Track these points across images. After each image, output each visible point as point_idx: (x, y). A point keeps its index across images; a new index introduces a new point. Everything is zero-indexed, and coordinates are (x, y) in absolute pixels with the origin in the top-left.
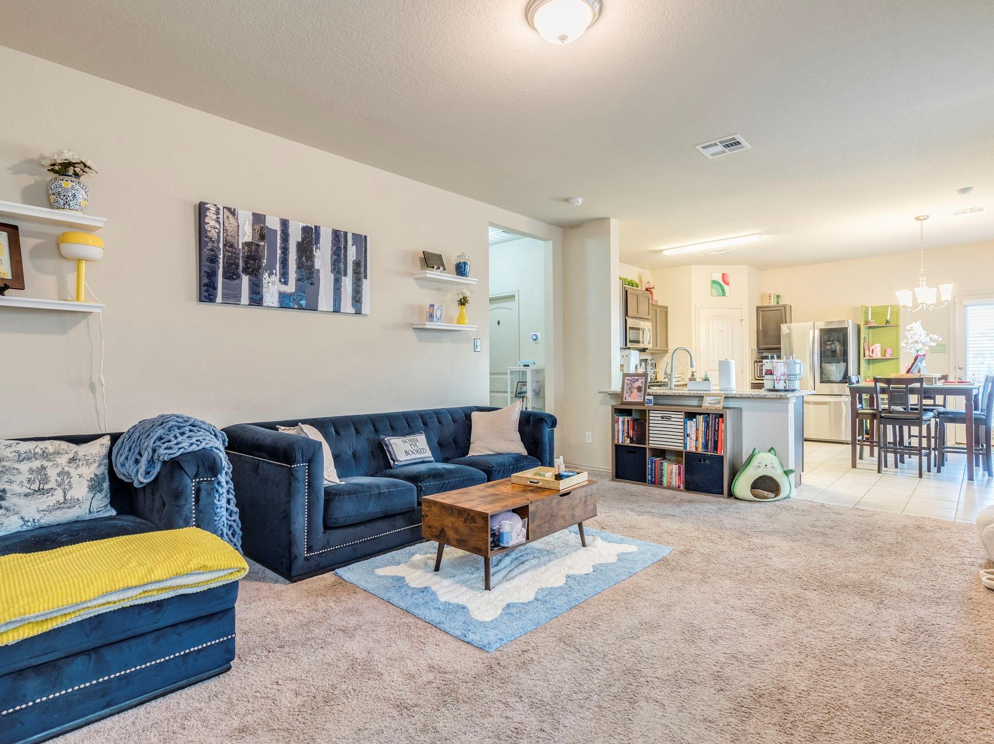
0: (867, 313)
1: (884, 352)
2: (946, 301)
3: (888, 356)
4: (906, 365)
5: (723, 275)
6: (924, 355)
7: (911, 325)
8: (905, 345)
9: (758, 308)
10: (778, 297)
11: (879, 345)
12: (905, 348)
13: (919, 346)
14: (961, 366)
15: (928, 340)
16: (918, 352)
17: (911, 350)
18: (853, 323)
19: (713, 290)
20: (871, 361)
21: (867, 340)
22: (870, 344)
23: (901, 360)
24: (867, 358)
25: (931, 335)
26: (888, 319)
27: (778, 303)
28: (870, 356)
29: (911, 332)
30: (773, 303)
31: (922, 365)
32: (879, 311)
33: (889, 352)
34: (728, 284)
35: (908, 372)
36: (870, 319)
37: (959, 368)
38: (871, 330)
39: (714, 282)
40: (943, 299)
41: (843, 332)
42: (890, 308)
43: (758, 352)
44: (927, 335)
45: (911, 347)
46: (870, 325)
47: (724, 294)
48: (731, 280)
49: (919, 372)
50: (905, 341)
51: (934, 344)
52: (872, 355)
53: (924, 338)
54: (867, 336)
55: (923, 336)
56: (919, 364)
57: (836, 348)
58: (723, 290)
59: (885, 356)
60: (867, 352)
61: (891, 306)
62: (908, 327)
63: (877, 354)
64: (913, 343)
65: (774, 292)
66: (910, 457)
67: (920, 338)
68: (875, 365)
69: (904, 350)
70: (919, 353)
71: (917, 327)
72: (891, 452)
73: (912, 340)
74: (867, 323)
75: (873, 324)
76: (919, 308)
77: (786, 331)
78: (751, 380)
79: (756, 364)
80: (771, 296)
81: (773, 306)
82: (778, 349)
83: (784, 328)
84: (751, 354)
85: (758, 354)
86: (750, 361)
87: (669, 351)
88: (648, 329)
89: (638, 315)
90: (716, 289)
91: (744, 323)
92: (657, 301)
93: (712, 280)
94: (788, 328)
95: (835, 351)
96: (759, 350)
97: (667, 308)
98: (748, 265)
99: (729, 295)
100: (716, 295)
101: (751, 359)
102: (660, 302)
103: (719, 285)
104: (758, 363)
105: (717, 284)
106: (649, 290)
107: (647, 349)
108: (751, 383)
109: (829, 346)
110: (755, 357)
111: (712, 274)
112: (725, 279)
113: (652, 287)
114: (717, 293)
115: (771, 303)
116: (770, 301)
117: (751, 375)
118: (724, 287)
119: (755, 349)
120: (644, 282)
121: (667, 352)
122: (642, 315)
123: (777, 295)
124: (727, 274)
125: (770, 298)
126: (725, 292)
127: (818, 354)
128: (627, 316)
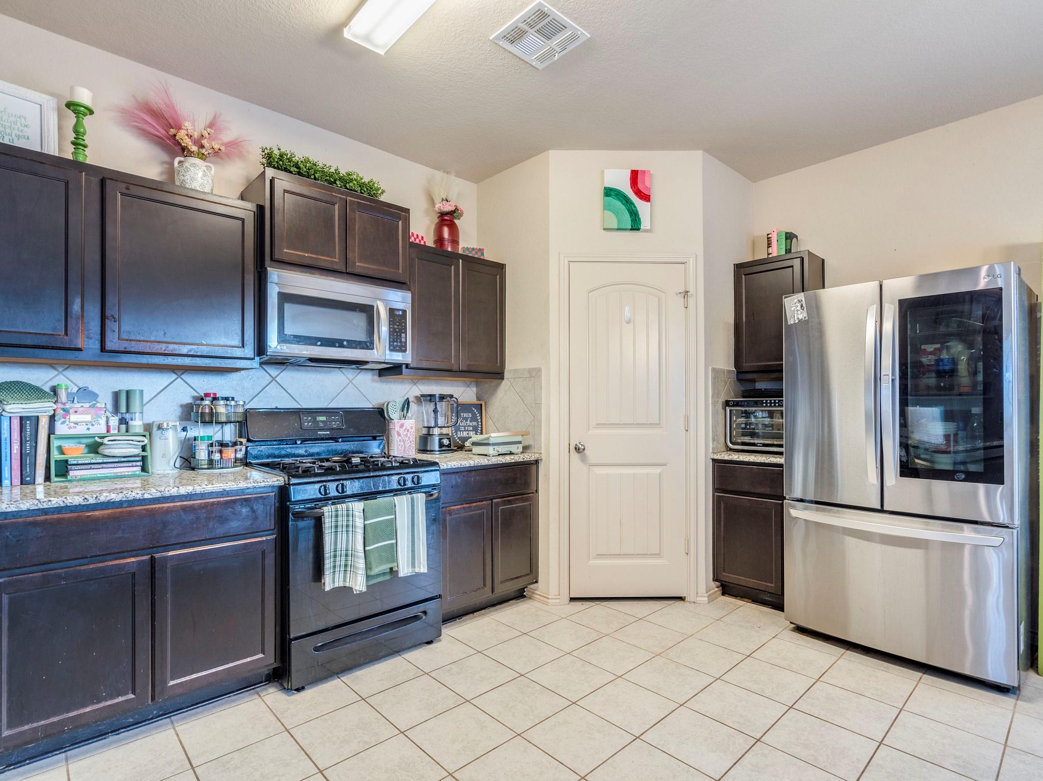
5: (635, 175)
9: (739, 267)
10: (790, 237)
27: (788, 251)
30: (777, 250)
34: (646, 198)
39: (609, 192)
43: (740, 380)
47: (636, 226)
58: (634, 215)
65: (777, 225)
77: (805, 315)
78: (713, 453)
79: (728, 409)
80: (770, 236)
81: (778, 259)
82: (782, 371)
83: (799, 308)
84: (714, 384)
85: (738, 383)
86: (710, 402)
87: (506, 375)
88: (392, 311)
89: (336, 260)
90: (616, 213)
91: (691, 301)
92: (481, 251)
93: (605, 188)
94: (802, 306)
95: (953, 372)
96: (742, 373)
97: (500, 267)
98: (704, 151)
99: (649, 227)
100: (616, 227)
101: (713, 397)
102: (483, 254)
103: (621, 202)
104: (733, 406)
105: (619, 199)
106: (446, 218)
107: (407, 366)
108: (714, 460)
109: (930, 357)
110: (728, 391)
111: (603, 172)
112: (640, 186)
113: (454, 212)
114: (619, 223)
115: (768, 254)
116: (768, 247)
117: (714, 440)
118: (635, 207)
119: (729, 372)
120: (437, 200)
121: (502, 378)
122: (360, 266)
123: (786, 233)
124: (644, 172)
125: (768, 238)
126: (639, 219)
127: (893, 380)
128: (272, 259)
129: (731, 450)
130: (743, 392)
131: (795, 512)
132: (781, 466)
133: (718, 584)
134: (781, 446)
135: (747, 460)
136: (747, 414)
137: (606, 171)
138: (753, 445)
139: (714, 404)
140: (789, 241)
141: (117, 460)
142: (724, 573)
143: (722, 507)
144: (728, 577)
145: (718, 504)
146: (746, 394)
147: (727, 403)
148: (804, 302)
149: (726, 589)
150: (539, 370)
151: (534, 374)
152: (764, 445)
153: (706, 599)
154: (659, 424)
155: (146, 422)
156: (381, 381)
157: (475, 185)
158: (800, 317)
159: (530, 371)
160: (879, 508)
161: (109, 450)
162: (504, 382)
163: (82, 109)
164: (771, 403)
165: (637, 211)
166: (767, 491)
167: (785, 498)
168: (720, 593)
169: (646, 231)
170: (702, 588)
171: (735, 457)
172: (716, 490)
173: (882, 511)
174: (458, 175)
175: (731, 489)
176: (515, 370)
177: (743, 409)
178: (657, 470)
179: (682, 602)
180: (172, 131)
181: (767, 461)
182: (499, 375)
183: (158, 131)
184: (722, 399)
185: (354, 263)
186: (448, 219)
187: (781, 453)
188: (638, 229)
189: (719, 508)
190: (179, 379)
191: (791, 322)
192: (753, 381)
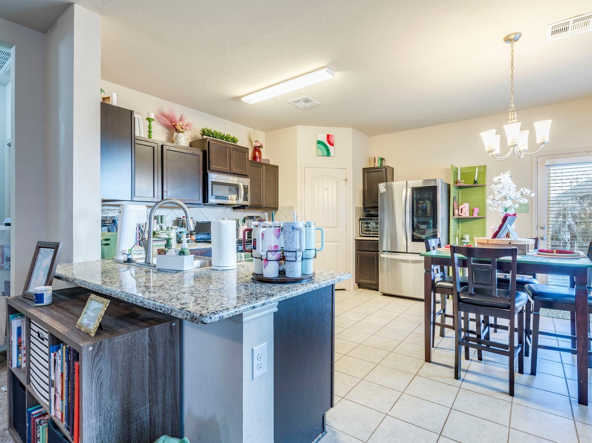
0: (456, 173)
1: (472, 211)
2: (543, 143)
3: (475, 215)
4: (493, 227)
5: (328, 136)
6: (515, 215)
7: (499, 177)
8: (491, 202)
9: (364, 169)
10: (382, 159)
11: (468, 204)
12: (491, 206)
13: (508, 203)
14: (542, 226)
15: (519, 195)
16: (506, 211)
17: (498, 208)
18: (442, 182)
19: (318, 149)
20: (460, 220)
21: (457, 199)
22: (460, 203)
23: (488, 219)
24: (456, 216)
25: (522, 189)
26: (476, 179)
27: (381, 165)
28: (459, 215)
29: (500, 186)
30: (378, 164)
31: (511, 227)
32: (467, 173)
33: (476, 211)
34: (332, 145)
35: (495, 236)
36: (459, 179)
37: (542, 228)
38: (460, 190)
39: (319, 142)
40: (539, 140)
41: (433, 189)
42: (477, 168)
44: (518, 189)
45: (498, 205)
46: (459, 185)
47: (329, 155)
48: (336, 140)
49: (508, 236)
50: (491, 197)
51: (526, 201)
52: (461, 214)
53: (513, 193)
54: (457, 196)
55: (513, 190)
56: (508, 226)
57: (426, 207)
58: (328, 151)
59: (473, 215)
60: (456, 212)
61: (478, 167)
62: (495, 179)
63: (466, 214)
64: (501, 199)
65: (378, 155)
66: (495, 331)
67: (510, 192)
68: (464, 224)
69: (490, 208)
70: (509, 212)
71: (506, 178)
72: (473, 346)
73: (500, 196)
74: (456, 182)
75: (463, 184)
76: (509, 153)
77: (385, 190)
78: (355, 237)
79: (361, 221)
80: (375, 158)
81: (378, 168)
82: (378, 208)
83: (383, 188)
84: (356, 212)
85: (364, 211)
86: (354, 219)
87: (279, 209)
88: (244, 186)
89: (227, 169)
90: (322, 150)
91: (348, 183)
92: (269, 160)
93: (318, 141)
94: (384, 187)
95: (426, 210)
96: (365, 209)
97: (277, 167)
98: (353, 128)
99: (333, 156)
100: (322, 155)
101: (355, 217)
102: (269, 162)
103: (323, 146)
104: (363, 220)
105: (322, 145)
106: (257, 148)
107: (247, 206)
108: (356, 240)
109: (421, 205)
110: (361, 215)
111: (317, 135)
112: (330, 140)
113: (260, 146)
114: (322, 154)
115: (375, 165)
116: (375, 162)
117: (356, 232)
118: (328, 148)
119: (361, 208)
120: (253, 141)
121: (278, 210)
122: (235, 170)
123: (381, 158)
124: (331, 135)
125: (375, 159)
126: (330, 153)
127: (410, 212)
128: (209, 169)
129: (362, 236)
130: (366, 215)
131: (382, 255)
132: (378, 241)
133: (357, 284)
134: (378, 234)
135: (367, 239)
136: (367, 223)
137: (318, 135)
138: (370, 234)
139: (356, 219)
140: (381, 161)
141: (163, 239)
142: (359, 280)
143: (359, 257)
144: (360, 281)
145: (357, 255)
146: (367, 216)
147: (360, 219)
148: (385, 186)
149: (360, 286)
150: (293, 207)
151: (291, 208)
152: (373, 234)
153: (353, 289)
154: (337, 227)
155: (167, 226)
156: (234, 211)
157: (264, 133)
158: (384, 191)
159: (289, 207)
160: (406, 252)
161: (160, 236)
162: (278, 211)
163: (151, 120)
164: (375, 219)
165: (329, 149)
166: (374, 249)
167: (379, 251)
168: (358, 288)
169: (332, 157)
170: (352, 286)
171: (363, 238)
172: (356, 250)
173: (407, 253)
174: (260, 130)
175: (362, 249)
176: (283, 207)
177: (366, 221)
178: (336, 244)
179: (345, 291)
180: (174, 124)
181: (374, 239)
182: (276, 209)
183: (168, 123)
184: (359, 218)
185: (233, 169)
186: (257, 149)
187: (378, 237)
188: (330, 156)
189: (357, 257)
190: (172, 211)
191: (381, 192)
192: (370, 211)
